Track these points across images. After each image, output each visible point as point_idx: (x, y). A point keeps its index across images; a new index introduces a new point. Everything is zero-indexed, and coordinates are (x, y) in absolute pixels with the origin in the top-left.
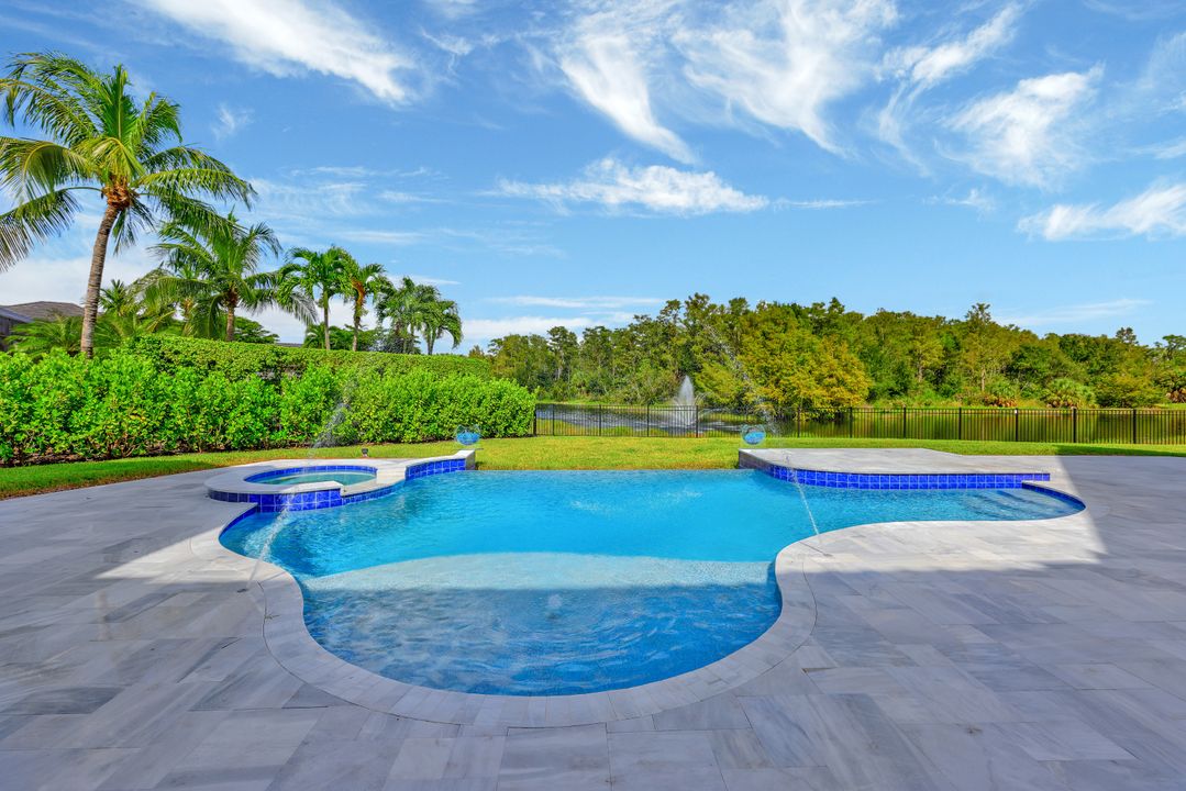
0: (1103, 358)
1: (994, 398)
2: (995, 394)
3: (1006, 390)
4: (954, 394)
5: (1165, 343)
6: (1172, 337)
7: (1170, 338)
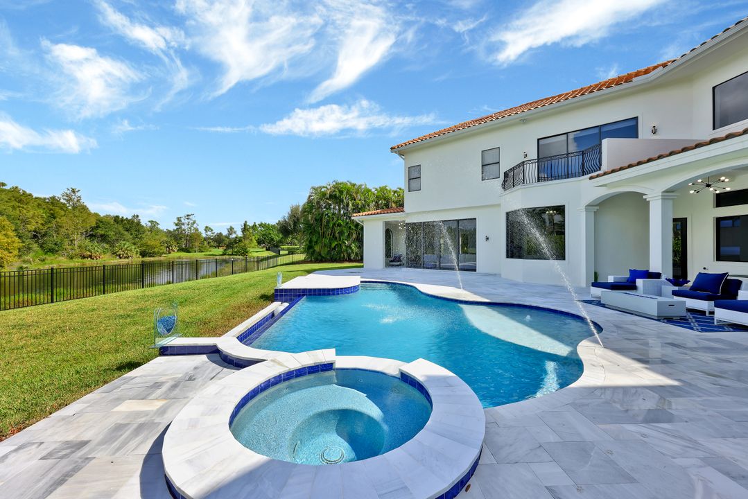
0: (136, 231)
1: (89, 253)
2: (89, 251)
3: (96, 248)
4: (57, 251)
5: (150, 224)
6: (152, 221)
7: (151, 222)
